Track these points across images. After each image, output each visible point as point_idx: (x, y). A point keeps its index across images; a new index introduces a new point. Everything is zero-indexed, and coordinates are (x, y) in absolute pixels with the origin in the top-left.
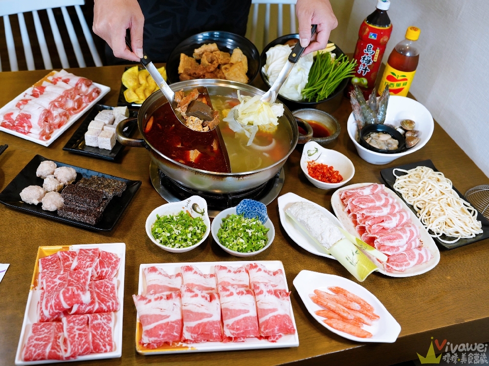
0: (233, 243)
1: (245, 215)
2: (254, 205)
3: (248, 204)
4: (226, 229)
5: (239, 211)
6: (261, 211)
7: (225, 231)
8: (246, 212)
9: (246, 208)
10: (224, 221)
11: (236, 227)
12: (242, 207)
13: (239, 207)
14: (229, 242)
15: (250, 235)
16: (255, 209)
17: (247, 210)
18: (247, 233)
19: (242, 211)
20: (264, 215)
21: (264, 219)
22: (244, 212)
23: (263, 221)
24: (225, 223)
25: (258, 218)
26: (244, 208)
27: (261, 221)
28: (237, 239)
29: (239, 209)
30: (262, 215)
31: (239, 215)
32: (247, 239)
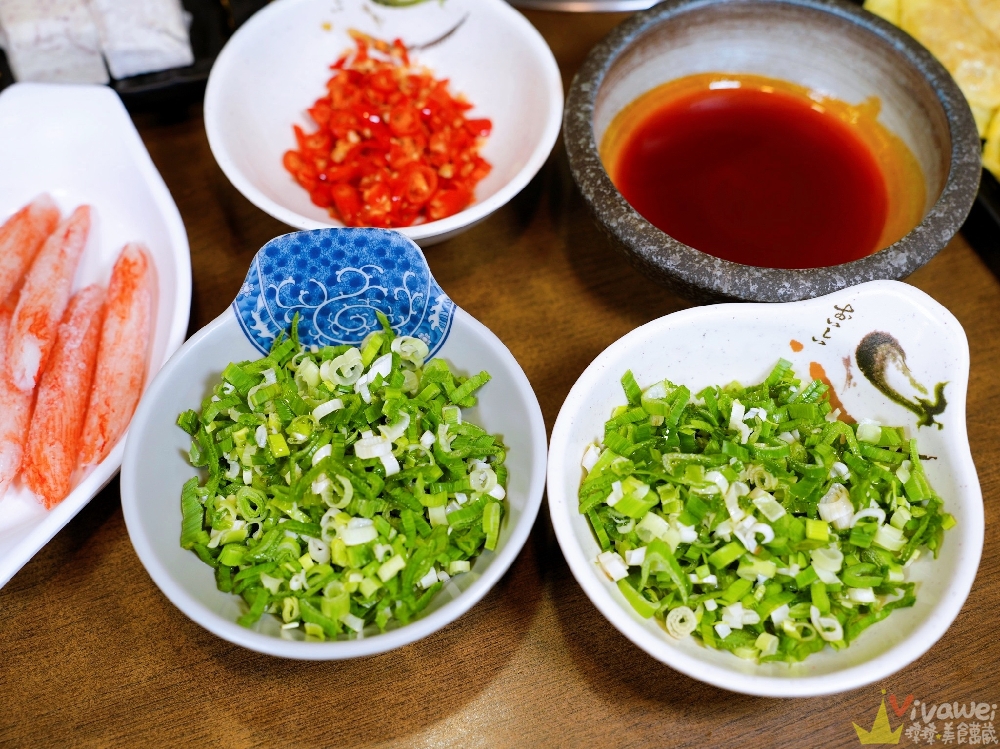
0: (306, 561)
1: (303, 331)
2: (340, 255)
3: (302, 264)
4: (231, 475)
5: (261, 326)
6: (398, 283)
7: (225, 487)
8: (309, 316)
9: (295, 292)
10: (194, 426)
11: (280, 449)
12: (271, 294)
13: (252, 306)
14: (275, 569)
15: (391, 467)
16: (356, 282)
17: (307, 299)
18: (368, 466)
19: (279, 317)
20: (424, 298)
21: (430, 319)
22: (291, 318)
23: (431, 333)
24: (208, 438)
25: (396, 327)
26: (288, 299)
27: (415, 336)
28: (320, 529)
29: (256, 316)
30: (411, 301)
31: (269, 350)
32: (384, 506)
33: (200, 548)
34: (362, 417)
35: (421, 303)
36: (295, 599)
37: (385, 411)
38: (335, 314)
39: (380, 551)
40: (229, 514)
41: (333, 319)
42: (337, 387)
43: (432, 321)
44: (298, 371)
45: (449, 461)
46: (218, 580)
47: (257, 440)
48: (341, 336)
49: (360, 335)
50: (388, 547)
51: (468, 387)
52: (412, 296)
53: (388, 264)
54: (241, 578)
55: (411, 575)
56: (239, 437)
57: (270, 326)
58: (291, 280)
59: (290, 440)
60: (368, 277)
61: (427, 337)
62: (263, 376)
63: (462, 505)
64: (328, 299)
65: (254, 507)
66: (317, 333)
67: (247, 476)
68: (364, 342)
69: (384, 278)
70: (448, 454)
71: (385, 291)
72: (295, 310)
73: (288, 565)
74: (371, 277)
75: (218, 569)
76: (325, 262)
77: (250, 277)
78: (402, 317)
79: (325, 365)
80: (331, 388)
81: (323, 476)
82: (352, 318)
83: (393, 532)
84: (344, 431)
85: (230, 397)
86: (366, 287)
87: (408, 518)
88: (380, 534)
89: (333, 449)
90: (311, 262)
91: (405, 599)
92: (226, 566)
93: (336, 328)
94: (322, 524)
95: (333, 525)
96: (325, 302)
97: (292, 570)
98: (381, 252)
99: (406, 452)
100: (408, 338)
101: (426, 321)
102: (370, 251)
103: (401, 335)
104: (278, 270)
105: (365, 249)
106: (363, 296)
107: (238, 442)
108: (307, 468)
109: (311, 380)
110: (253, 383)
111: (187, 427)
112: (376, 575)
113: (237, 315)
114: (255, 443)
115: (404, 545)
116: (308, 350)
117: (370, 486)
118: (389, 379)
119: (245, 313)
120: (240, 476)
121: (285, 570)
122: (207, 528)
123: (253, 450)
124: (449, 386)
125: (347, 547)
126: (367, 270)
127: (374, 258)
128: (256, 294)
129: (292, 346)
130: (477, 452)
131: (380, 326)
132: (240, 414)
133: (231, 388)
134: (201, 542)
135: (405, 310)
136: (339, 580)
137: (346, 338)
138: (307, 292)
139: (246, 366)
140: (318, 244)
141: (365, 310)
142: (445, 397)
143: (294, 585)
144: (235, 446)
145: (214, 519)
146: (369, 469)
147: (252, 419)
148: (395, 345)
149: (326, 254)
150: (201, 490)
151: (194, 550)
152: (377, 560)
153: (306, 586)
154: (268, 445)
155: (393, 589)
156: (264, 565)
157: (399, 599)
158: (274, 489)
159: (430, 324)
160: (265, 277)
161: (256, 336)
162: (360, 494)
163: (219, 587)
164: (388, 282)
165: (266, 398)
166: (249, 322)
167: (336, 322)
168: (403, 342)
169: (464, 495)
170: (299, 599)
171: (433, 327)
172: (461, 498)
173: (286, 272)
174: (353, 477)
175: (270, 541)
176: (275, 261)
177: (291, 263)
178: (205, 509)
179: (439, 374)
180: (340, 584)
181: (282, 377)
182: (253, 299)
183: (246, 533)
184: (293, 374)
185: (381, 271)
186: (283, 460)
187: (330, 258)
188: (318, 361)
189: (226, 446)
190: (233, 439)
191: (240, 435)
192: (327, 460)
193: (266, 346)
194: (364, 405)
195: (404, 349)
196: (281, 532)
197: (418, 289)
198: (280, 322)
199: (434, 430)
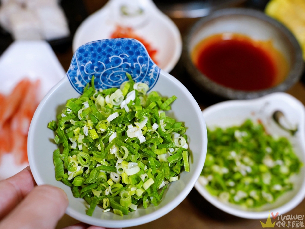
0: (110, 182)
1: (96, 83)
2: (110, 50)
3: (94, 55)
4: (74, 147)
5: (79, 83)
6: (135, 60)
7: (71, 152)
8: (98, 77)
9: (92, 67)
11: (95, 136)
12: (82, 69)
13: (75, 74)
14: (97, 186)
15: (142, 140)
16: (117, 61)
17: (97, 70)
18: (132, 140)
19: (86, 78)
20: (147, 66)
21: (149, 75)
22: (91, 78)
23: (149, 81)
24: (62, 132)
25: (134, 79)
26: (89, 70)
27: (143, 82)
28: (115, 169)
29: (77, 78)
30: (141, 68)
31: (83, 92)
32: (140, 156)
33: (64, 180)
34: (126, 119)
35: (145, 69)
36: (108, 199)
37: (136, 116)
38: (109, 75)
39: (143, 177)
40: (74, 164)
41: (108, 77)
42: (113, 106)
43: (150, 76)
44: (96, 100)
45: (165, 135)
46: (73, 193)
47: (84, 132)
48: (111, 84)
49: (119, 83)
50: (145, 175)
51: (168, 102)
52: (141, 66)
53: (131, 53)
54: (83, 191)
55: (156, 185)
56: (76, 132)
57: (82, 82)
58: (90, 62)
59: (98, 132)
60: (122, 59)
61: (148, 82)
62: (83, 105)
63: (172, 153)
64: (106, 69)
65: (85, 160)
66: (101, 83)
67: (80, 147)
68: (122, 86)
69: (129, 59)
70: (165, 132)
71: (130, 64)
72: (92, 75)
73: (103, 185)
74: (124, 59)
75: (72, 187)
76: (104, 54)
77: (72, 62)
78: (137, 75)
79: (107, 97)
80: (111, 107)
81: (114, 146)
82: (116, 76)
83: (146, 167)
84: (120, 126)
85: (71, 115)
86: (122, 63)
87: (151, 161)
88: (140, 168)
89: (117, 134)
90: (98, 54)
91: (155, 196)
92: (76, 186)
93: (109, 81)
94: (116, 166)
95: (121, 167)
96: (105, 71)
97: (105, 186)
98: (127, 48)
99: (147, 132)
100: (140, 83)
101: (147, 76)
102: (123, 48)
103: (137, 82)
104: (85, 58)
105: (120, 47)
106: (121, 67)
107: (76, 133)
108: (107, 143)
109: (102, 104)
110: (80, 108)
111: (52, 128)
112: (143, 188)
113: (69, 78)
114: (83, 134)
115: (151, 172)
116: (98, 91)
117: (134, 148)
118: (135, 101)
119: (72, 77)
120: (77, 147)
121: (102, 187)
122: (66, 171)
123: (83, 137)
124: (160, 103)
125: (129, 176)
126: (122, 56)
127: (125, 51)
128: (76, 69)
129: (92, 90)
130: (176, 130)
131: (128, 79)
132: (75, 122)
133: (70, 111)
134: (65, 178)
135: (138, 72)
136: (126, 190)
137: (114, 85)
138: (97, 67)
139: (76, 101)
140: (101, 46)
141: (121, 73)
142: (158, 107)
143: (107, 193)
144: (74, 135)
145: (69, 167)
146: (133, 141)
147: (81, 123)
148: (135, 86)
149: (104, 50)
150: (61, 155)
151: (61, 181)
152: (142, 181)
153: (111, 193)
154: (89, 135)
155: (149, 192)
156: (92, 185)
157: (152, 196)
158: (94, 153)
159: (149, 77)
160: (79, 62)
161: (77, 87)
162: (131, 153)
163: (74, 196)
164: (131, 61)
165: (86, 114)
166: (74, 81)
167: (109, 78)
168: (138, 85)
169: (173, 149)
170: (109, 198)
171: (150, 78)
172: (172, 150)
173: (88, 59)
174: (128, 146)
175: (94, 175)
176: (83, 55)
177: (90, 55)
178: (64, 162)
179: (155, 98)
180: (127, 192)
181: (91, 104)
182: (75, 71)
183: (82, 171)
184: (94, 102)
185: (128, 56)
186: (96, 140)
187: (106, 52)
188: (104, 95)
189: (70, 135)
190: (73, 132)
191: (77, 130)
192: (116, 139)
193: (82, 91)
194: (127, 114)
195: (139, 88)
196: (98, 171)
197: (144, 63)
198: (87, 80)
199: (157, 122)
